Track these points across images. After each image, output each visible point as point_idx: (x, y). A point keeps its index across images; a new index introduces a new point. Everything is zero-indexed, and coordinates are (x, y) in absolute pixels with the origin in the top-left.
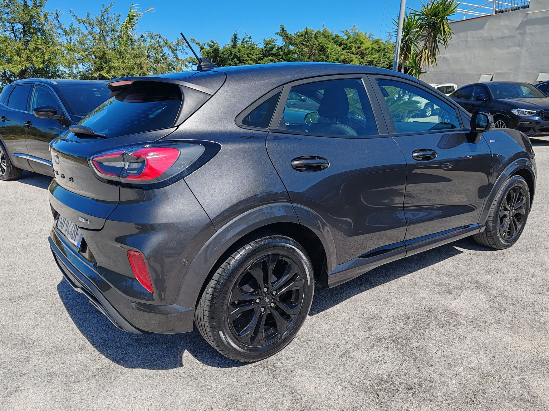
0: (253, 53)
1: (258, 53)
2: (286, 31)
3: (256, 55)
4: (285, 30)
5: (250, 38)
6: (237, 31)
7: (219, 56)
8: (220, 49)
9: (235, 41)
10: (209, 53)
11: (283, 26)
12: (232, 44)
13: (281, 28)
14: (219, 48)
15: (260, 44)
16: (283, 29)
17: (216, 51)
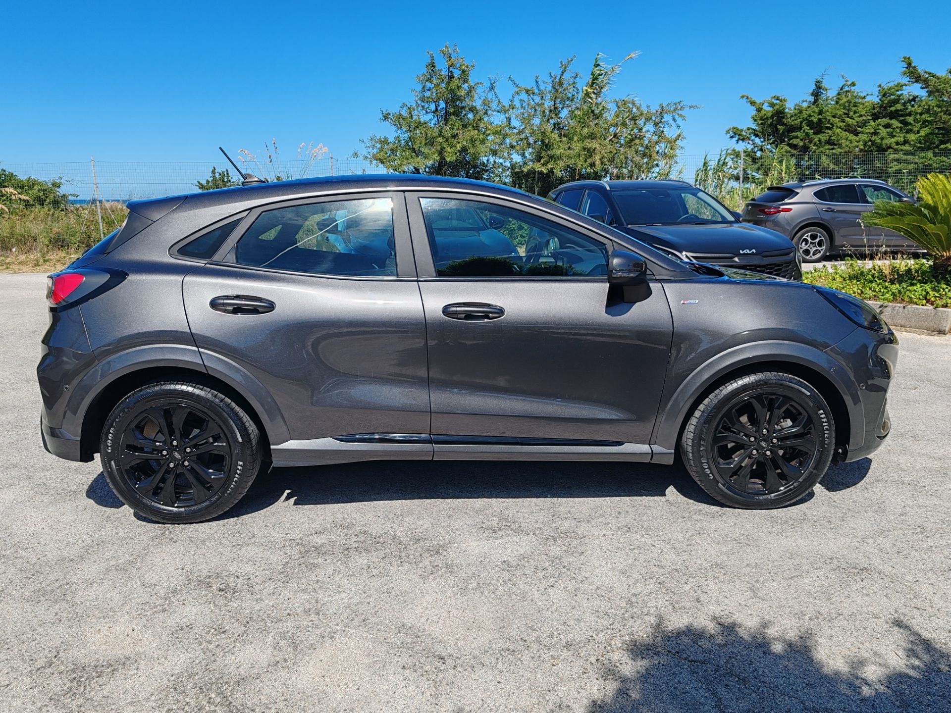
0: (854, 114)
1: (863, 113)
2: (915, 67)
3: (861, 116)
4: (913, 65)
5: (853, 84)
6: (823, 75)
7: (783, 124)
8: (787, 110)
9: (816, 94)
10: (765, 119)
11: (909, 58)
12: (812, 99)
13: (904, 63)
14: (784, 109)
15: (872, 95)
16: (909, 64)
17: (779, 114)
